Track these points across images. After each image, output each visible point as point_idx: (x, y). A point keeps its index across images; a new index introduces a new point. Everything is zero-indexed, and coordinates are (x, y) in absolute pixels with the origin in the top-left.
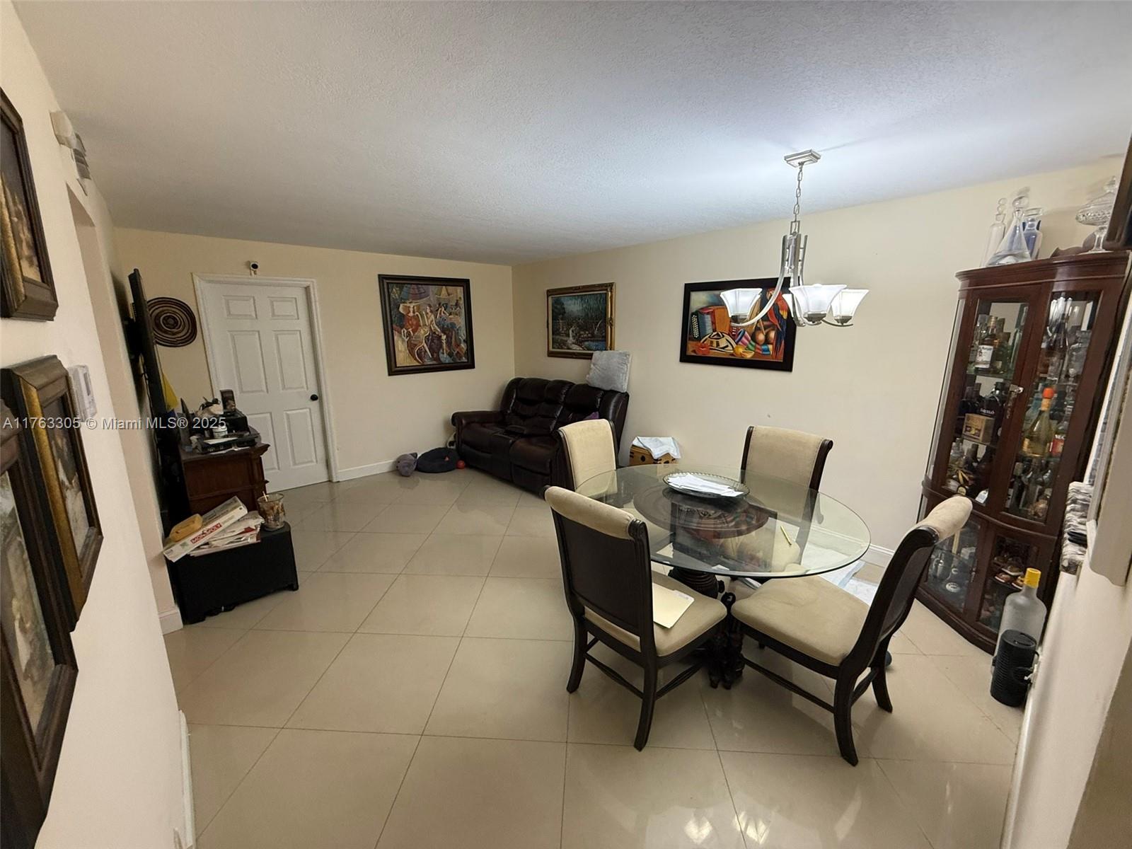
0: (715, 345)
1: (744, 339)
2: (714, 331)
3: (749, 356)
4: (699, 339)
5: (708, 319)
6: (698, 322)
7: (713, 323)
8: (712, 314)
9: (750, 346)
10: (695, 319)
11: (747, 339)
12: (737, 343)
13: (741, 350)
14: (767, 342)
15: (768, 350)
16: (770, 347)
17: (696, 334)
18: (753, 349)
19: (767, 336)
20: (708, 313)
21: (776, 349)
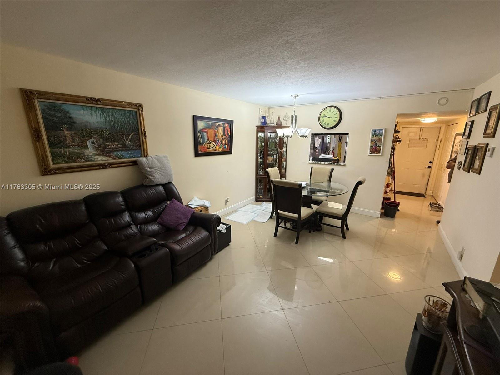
0: (209, 146)
2: (208, 140)
3: (220, 150)
4: (202, 144)
5: (205, 134)
6: (201, 136)
7: (208, 136)
8: (207, 132)
9: (221, 146)
10: (199, 134)
11: (220, 143)
12: (217, 145)
13: (218, 148)
14: (225, 144)
15: (225, 147)
16: (226, 146)
17: (201, 142)
18: (221, 147)
19: (225, 142)
20: (205, 132)
21: (228, 147)
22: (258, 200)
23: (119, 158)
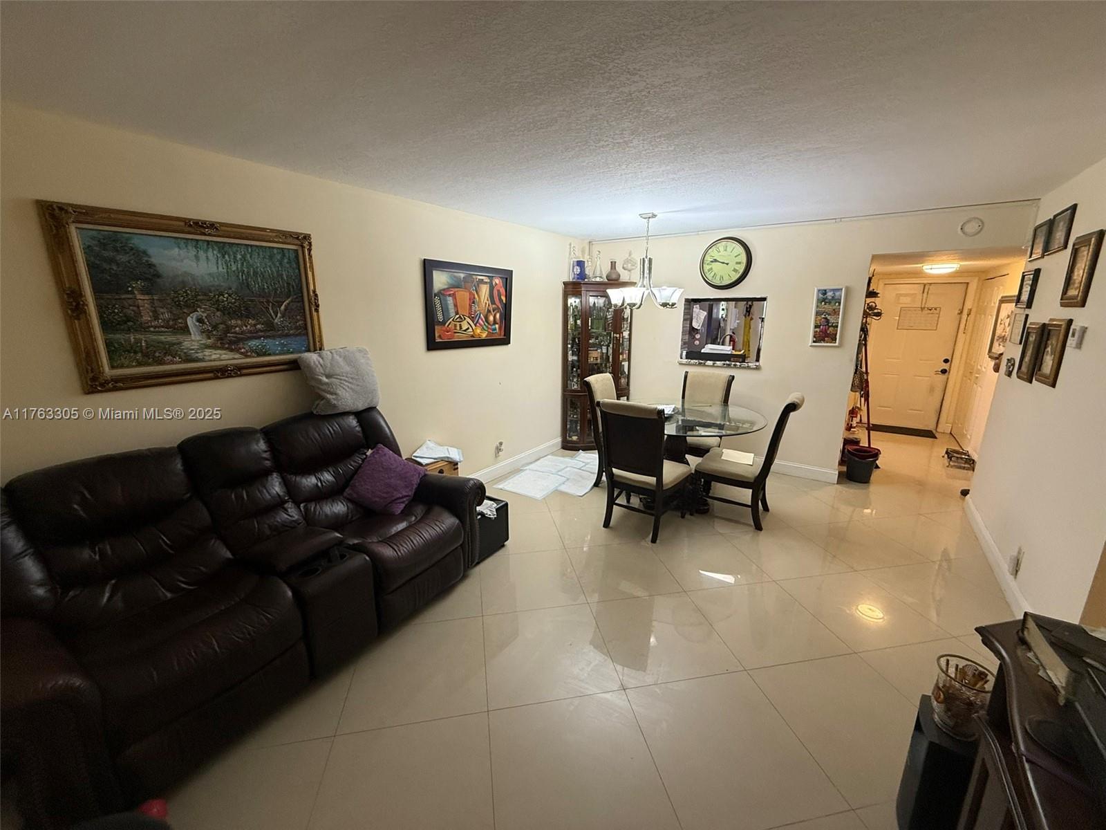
0: (458, 328)
1: (480, 321)
2: (457, 313)
3: (484, 336)
4: (443, 323)
5: (450, 301)
6: (441, 304)
7: (456, 306)
8: (454, 295)
9: (485, 327)
10: (437, 300)
11: (482, 320)
12: (475, 325)
13: (478, 331)
14: (495, 323)
15: (495, 329)
16: (497, 326)
17: (440, 318)
18: (486, 329)
19: (495, 317)
20: (450, 295)
21: (500, 328)
22: (568, 446)
23: (259, 355)
